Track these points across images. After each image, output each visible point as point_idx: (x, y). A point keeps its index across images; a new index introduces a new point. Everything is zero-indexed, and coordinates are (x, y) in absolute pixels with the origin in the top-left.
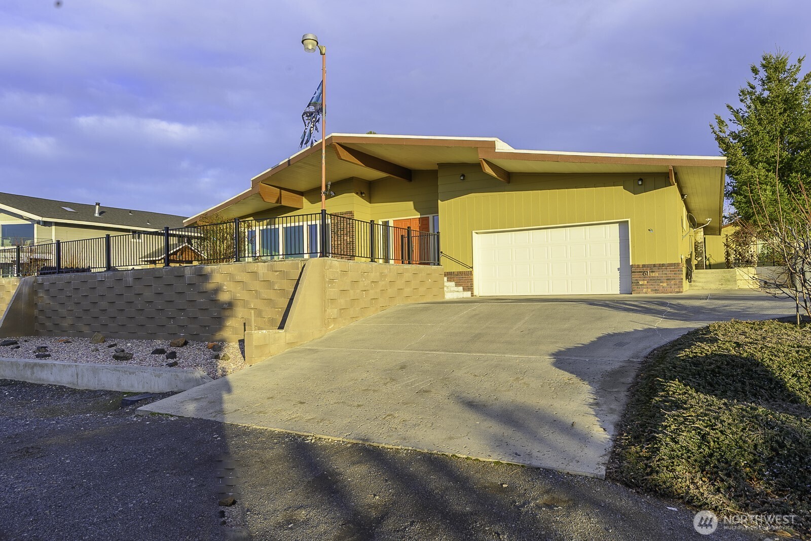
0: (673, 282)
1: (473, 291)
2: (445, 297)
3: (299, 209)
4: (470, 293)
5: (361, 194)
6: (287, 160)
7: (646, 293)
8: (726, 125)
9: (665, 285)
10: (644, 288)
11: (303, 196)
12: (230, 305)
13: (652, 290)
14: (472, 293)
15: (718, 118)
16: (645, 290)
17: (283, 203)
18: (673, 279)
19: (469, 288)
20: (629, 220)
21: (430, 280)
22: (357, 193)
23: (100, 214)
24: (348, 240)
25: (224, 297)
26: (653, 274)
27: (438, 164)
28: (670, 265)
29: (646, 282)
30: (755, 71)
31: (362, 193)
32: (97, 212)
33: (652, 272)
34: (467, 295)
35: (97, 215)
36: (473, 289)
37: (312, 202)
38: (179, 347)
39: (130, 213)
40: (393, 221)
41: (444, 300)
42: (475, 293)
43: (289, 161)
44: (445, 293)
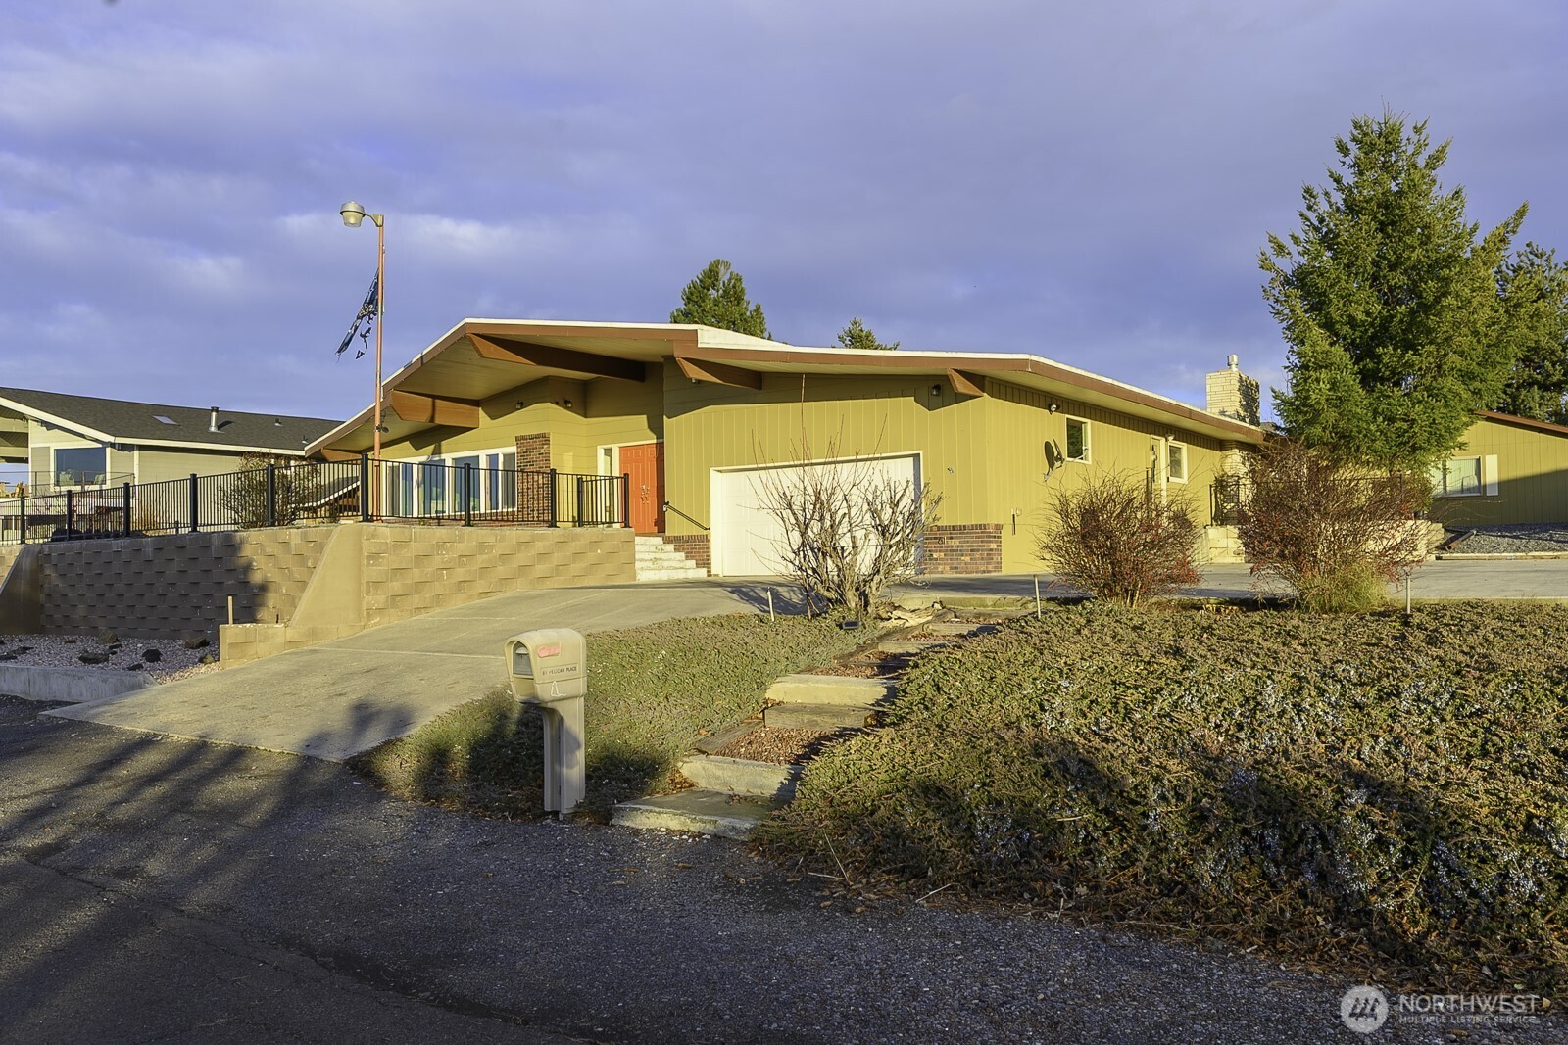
0: (977, 555)
1: (710, 568)
2: (638, 577)
3: (473, 429)
4: (705, 570)
5: (565, 403)
6: (420, 356)
7: (942, 573)
8: (1289, 253)
9: (968, 559)
10: (939, 564)
11: (479, 407)
12: (263, 588)
13: (951, 568)
14: (708, 572)
15: (1272, 240)
16: (940, 568)
17: (439, 421)
18: (978, 551)
19: (705, 562)
20: (921, 452)
21: (599, 552)
22: (557, 403)
23: (219, 427)
24: (541, 482)
25: (256, 578)
26: (952, 542)
27: (663, 357)
28: (977, 526)
29: (942, 554)
30: (1343, 149)
31: (567, 402)
32: (213, 423)
33: (951, 538)
34: (702, 573)
35: (213, 429)
36: (710, 564)
37: (493, 418)
38: (192, 648)
39: (277, 422)
40: (603, 451)
41: (637, 582)
42: (714, 571)
43: (422, 357)
44: (638, 571)
